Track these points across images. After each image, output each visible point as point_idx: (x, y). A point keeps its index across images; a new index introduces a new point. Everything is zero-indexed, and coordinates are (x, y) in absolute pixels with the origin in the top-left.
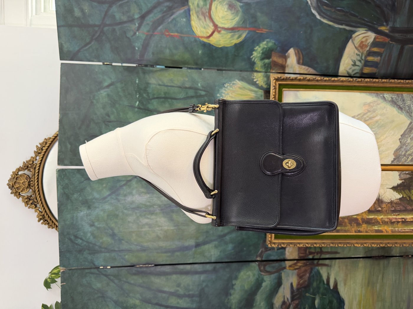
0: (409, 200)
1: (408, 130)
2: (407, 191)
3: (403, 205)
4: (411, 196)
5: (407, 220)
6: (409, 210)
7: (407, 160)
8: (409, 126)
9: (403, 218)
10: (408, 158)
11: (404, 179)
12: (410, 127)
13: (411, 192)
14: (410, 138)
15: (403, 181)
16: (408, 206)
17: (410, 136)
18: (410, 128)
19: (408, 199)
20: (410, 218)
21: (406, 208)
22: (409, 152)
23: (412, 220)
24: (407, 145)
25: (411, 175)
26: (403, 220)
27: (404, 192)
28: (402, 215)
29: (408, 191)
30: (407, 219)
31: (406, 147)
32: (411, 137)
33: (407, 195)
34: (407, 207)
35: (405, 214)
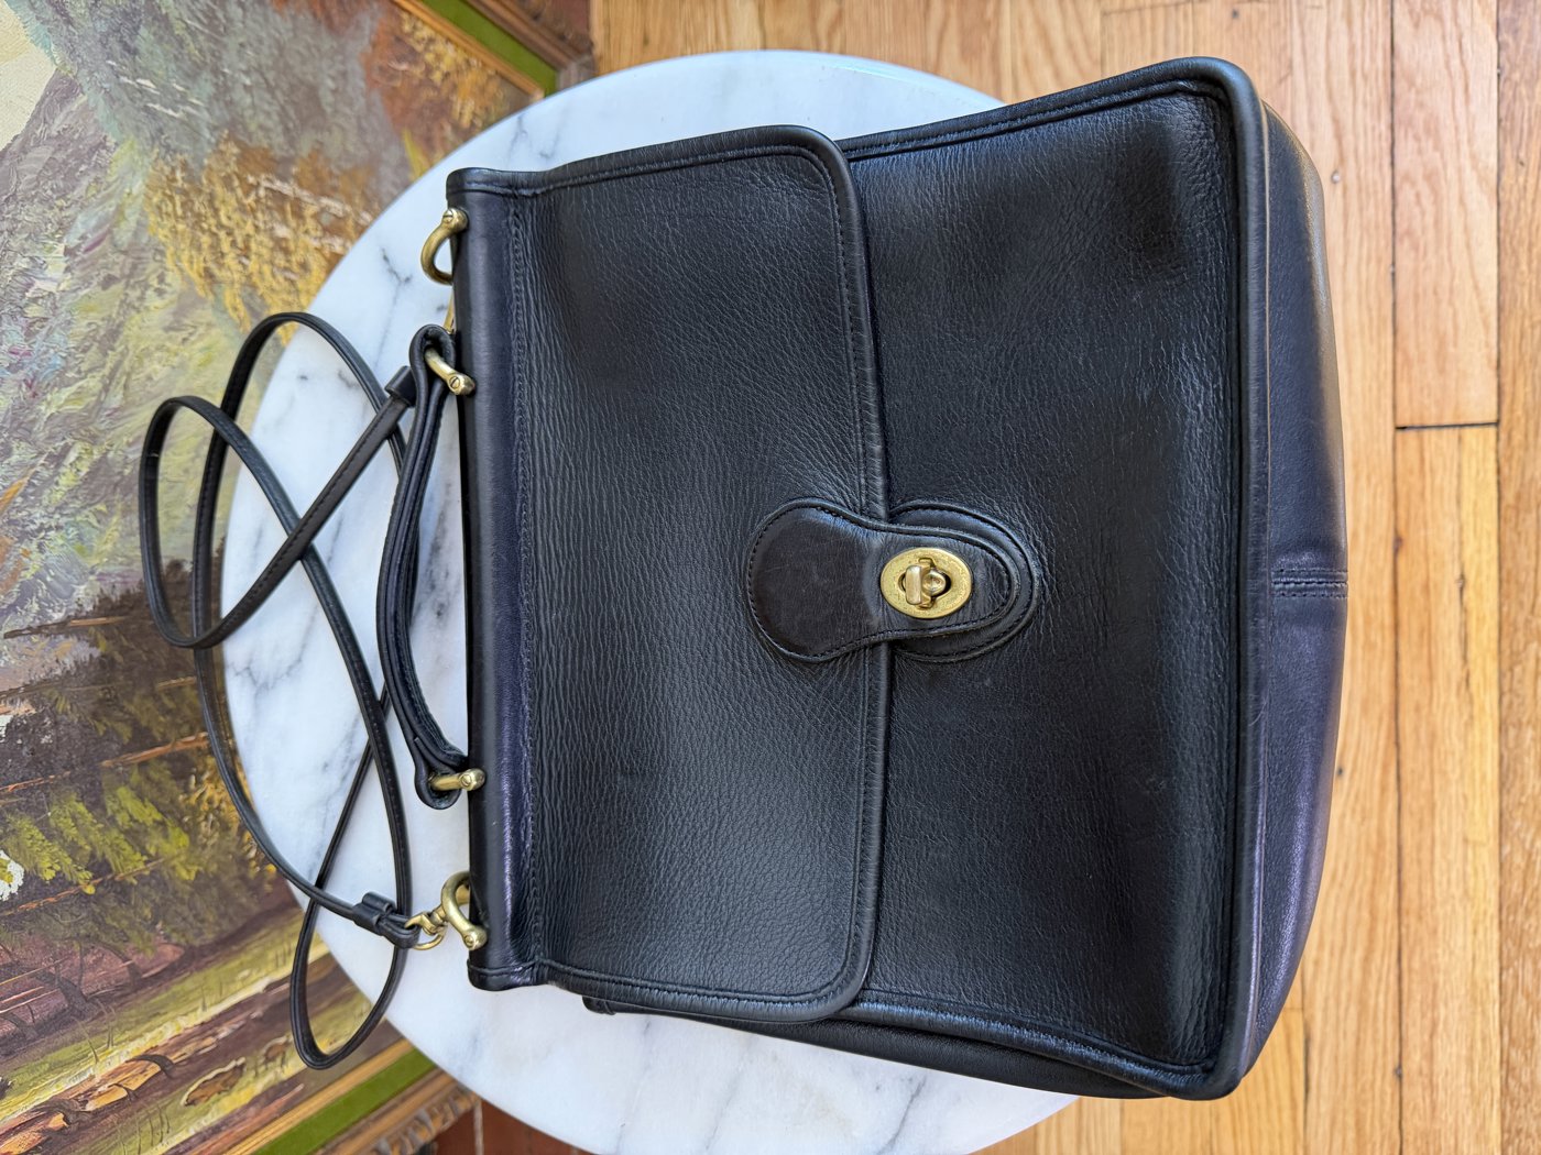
0: (97, 898)
1: (44, 153)
2: (69, 813)
3: (46, 964)
4: (110, 856)
5: (90, 1107)
6: (107, 999)
7: (51, 482)
8: (43, 113)
9: (48, 1109)
10: (58, 459)
11: (32, 691)
12: (58, 124)
13: (111, 806)
14: (68, 252)
15: (23, 708)
16: (90, 959)
17: (63, 227)
18: (61, 141)
19: (90, 890)
20: (113, 1074)
21: (69, 989)
22: (66, 393)
23: (134, 1086)
24: (34, 311)
25: (94, 644)
26: (57, 1121)
27: (43, 825)
28: (42, 1077)
29: (81, 808)
30: (88, 1094)
31: (29, 334)
32: (72, 240)
33: (73, 849)
34: (89, 975)
35: (66, 1053)
